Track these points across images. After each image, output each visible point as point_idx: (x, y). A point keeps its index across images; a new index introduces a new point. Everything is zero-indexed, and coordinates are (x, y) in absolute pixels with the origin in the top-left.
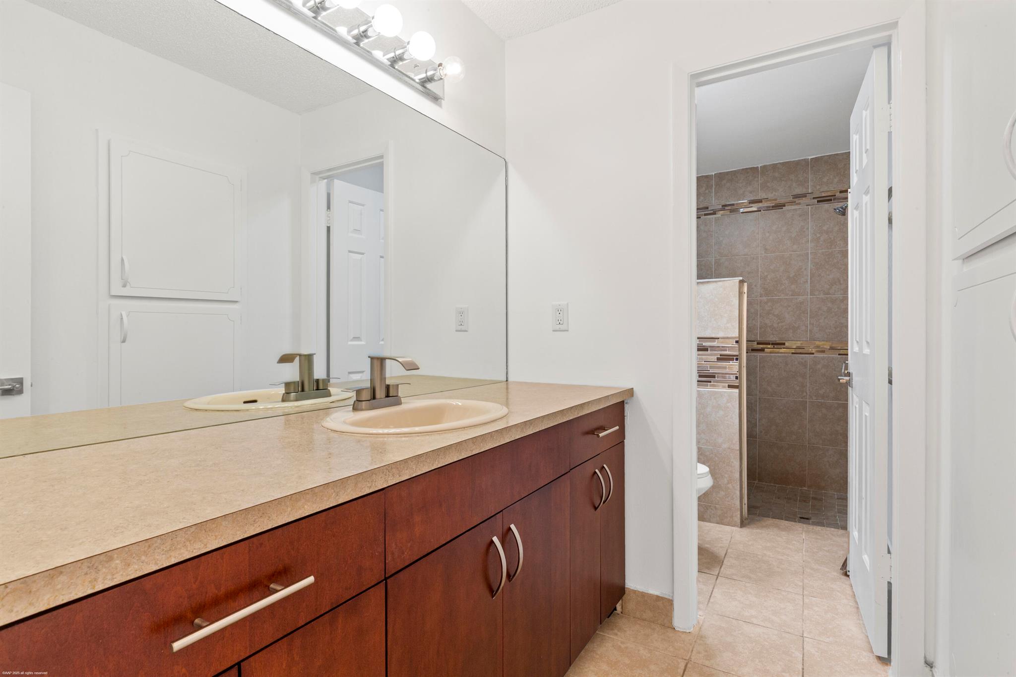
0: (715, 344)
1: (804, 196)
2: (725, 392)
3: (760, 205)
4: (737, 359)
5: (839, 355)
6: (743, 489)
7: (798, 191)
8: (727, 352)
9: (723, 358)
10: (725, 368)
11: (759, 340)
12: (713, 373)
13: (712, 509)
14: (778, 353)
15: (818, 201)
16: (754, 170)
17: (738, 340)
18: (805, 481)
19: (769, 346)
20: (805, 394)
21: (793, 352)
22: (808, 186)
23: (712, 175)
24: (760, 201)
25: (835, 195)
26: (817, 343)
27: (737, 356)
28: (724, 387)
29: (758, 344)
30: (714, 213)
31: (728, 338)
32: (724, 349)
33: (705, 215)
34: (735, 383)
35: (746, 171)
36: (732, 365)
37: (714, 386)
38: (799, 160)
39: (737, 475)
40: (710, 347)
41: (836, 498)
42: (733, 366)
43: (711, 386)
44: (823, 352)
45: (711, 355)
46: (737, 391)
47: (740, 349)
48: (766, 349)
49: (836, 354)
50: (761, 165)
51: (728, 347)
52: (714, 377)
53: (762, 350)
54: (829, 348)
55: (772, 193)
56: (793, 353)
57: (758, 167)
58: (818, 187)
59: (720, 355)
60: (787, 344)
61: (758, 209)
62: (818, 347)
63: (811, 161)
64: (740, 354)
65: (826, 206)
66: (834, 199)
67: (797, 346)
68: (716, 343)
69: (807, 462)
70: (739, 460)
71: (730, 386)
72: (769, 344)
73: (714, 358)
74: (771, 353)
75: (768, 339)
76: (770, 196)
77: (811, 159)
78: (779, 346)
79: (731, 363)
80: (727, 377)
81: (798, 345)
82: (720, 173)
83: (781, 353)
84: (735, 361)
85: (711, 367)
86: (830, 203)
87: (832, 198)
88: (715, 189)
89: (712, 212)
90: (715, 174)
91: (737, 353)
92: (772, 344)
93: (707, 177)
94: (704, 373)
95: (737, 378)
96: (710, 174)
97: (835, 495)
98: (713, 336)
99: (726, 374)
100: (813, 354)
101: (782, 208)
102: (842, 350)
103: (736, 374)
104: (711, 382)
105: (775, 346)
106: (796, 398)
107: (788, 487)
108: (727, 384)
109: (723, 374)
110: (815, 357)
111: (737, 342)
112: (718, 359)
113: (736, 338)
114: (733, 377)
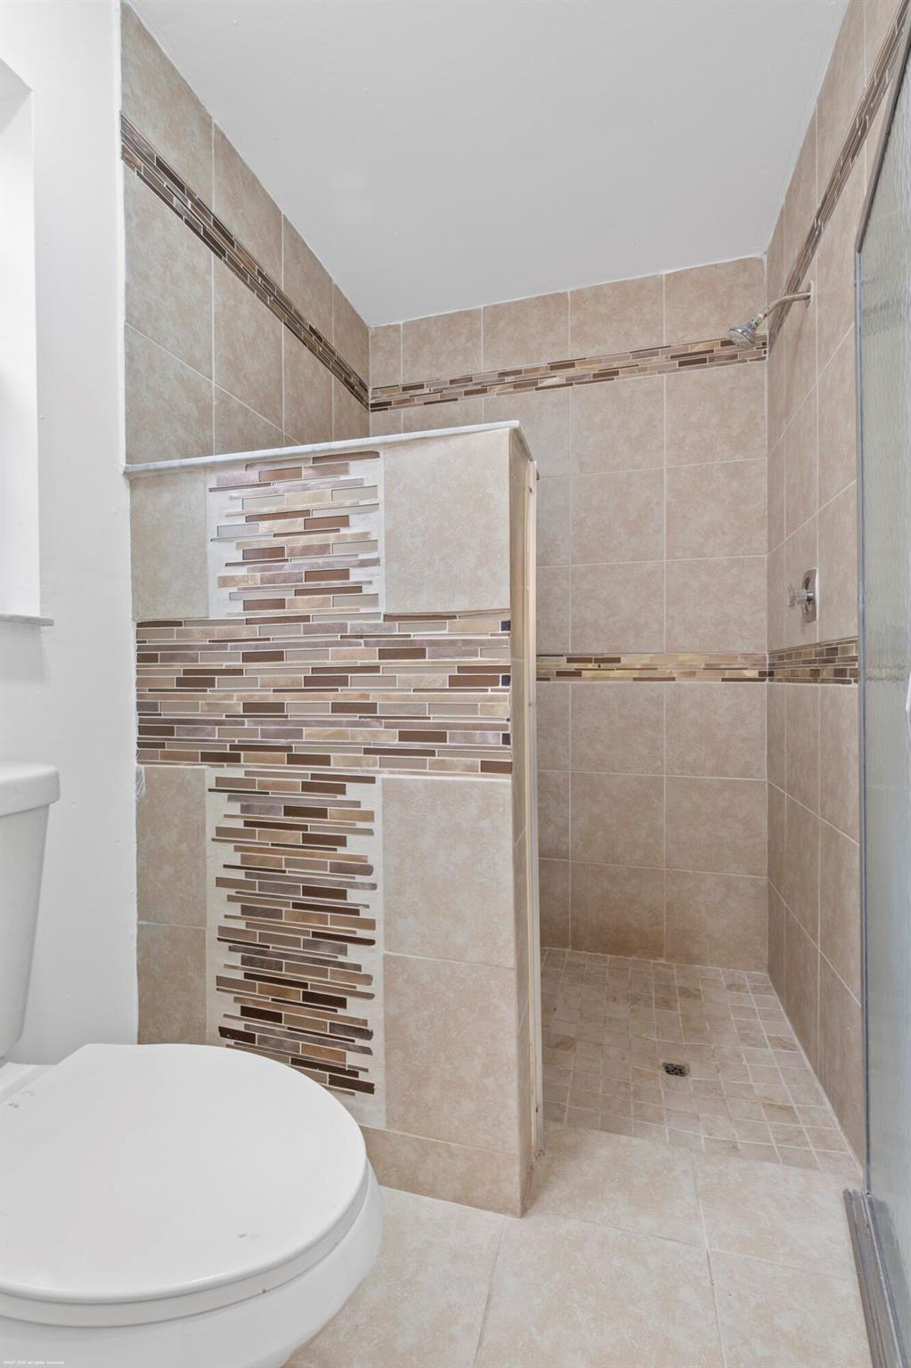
0: (443, 633)
1: (653, 352)
2: (474, 784)
3: (570, 372)
4: (506, 681)
5: (723, 680)
6: (532, 1067)
7: (643, 343)
8: (479, 659)
9: (468, 678)
10: (472, 708)
11: (570, 652)
12: (440, 725)
13: (439, 1154)
14: (608, 678)
15: (681, 364)
16: (559, 298)
17: (507, 618)
18: (663, 946)
19: (590, 666)
20: (659, 763)
21: (637, 676)
22: (662, 332)
23: (480, 309)
24: (571, 365)
25: (712, 351)
26: (683, 658)
27: (507, 669)
28: (470, 769)
29: (569, 660)
30: (484, 391)
31: (479, 614)
32: (469, 647)
33: (467, 393)
34: (499, 755)
35: (544, 301)
36: (491, 699)
37: (441, 766)
38: (646, 278)
39: (511, 1049)
40: (432, 643)
41: (724, 985)
42: (498, 701)
43: (434, 765)
44: (692, 674)
45: (433, 669)
46: (506, 780)
47: (516, 650)
48: (583, 672)
49: (717, 680)
50: (572, 289)
51: (481, 643)
52: (441, 737)
53: (577, 673)
54: (703, 666)
55: (594, 346)
56: (635, 679)
57: (566, 293)
58: (680, 335)
59: (460, 669)
60: (624, 660)
61: (567, 380)
62: (682, 665)
63: (667, 280)
64: (519, 667)
65: (694, 373)
66: (712, 360)
67: (643, 665)
68: (446, 632)
69: (665, 905)
70: (514, 1001)
71: (487, 767)
72: (588, 660)
73: (442, 679)
74: (594, 678)
75: (586, 651)
76: (590, 353)
77: (667, 275)
78: (609, 665)
79: (489, 693)
80: (478, 738)
81: (644, 662)
82: (495, 306)
83: (614, 679)
84: (500, 686)
85: (435, 707)
86: (704, 367)
87: (707, 356)
88: (484, 338)
89: (479, 387)
90: (485, 308)
91: (504, 661)
92: (597, 661)
93: (468, 314)
94: (412, 725)
95: (506, 739)
96: (474, 308)
97: (720, 975)
98: (439, 609)
99: (476, 727)
100: (673, 679)
101: (613, 379)
102: (727, 671)
103: (504, 727)
104: (432, 753)
105: (602, 666)
106: (642, 772)
107: (630, 958)
108: (479, 760)
109: (467, 727)
110: (676, 685)
111: (506, 626)
112: (454, 681)
113: (502, 611)
114: (494, 739)
